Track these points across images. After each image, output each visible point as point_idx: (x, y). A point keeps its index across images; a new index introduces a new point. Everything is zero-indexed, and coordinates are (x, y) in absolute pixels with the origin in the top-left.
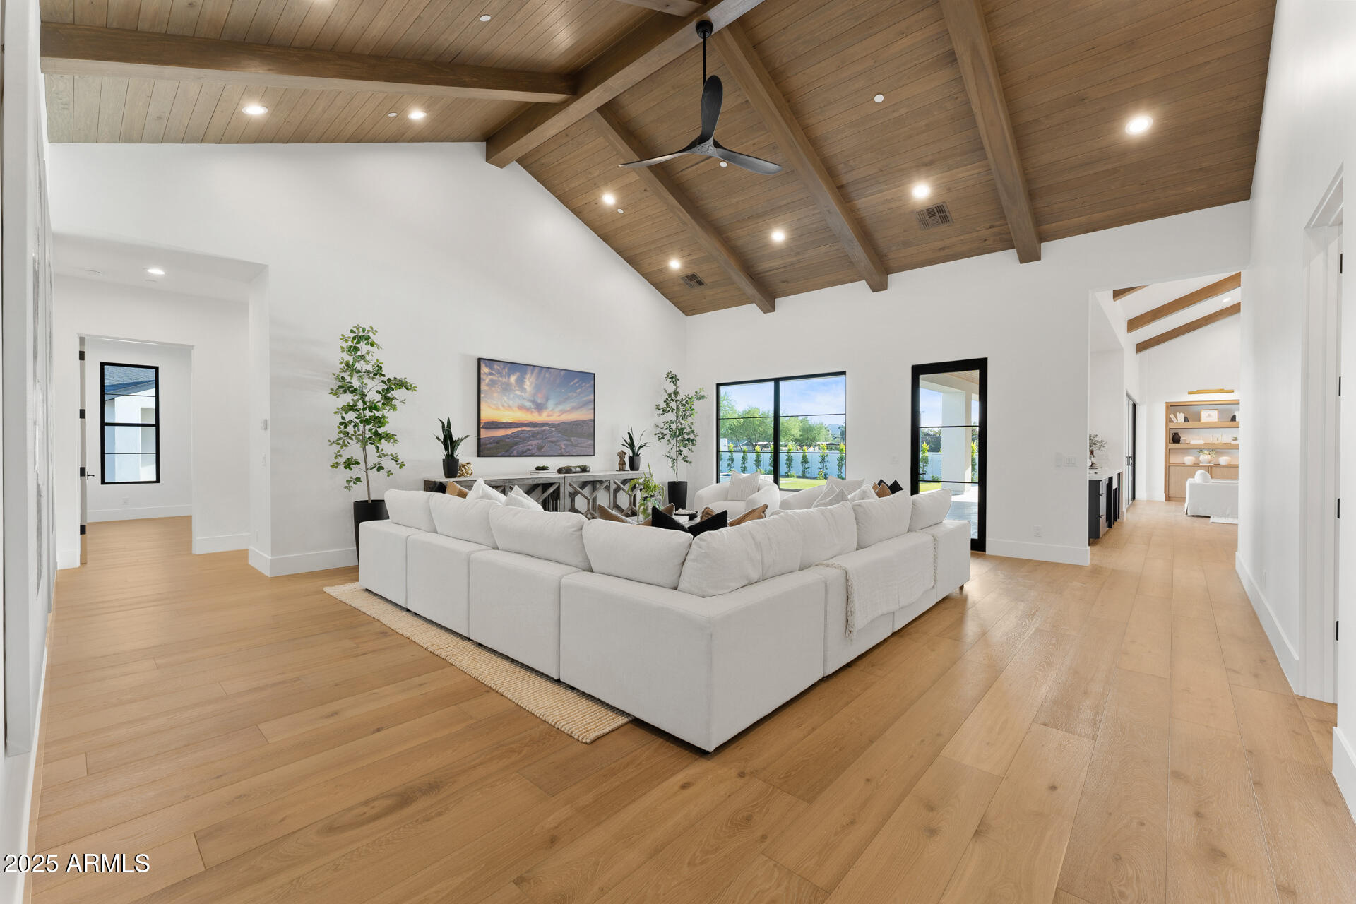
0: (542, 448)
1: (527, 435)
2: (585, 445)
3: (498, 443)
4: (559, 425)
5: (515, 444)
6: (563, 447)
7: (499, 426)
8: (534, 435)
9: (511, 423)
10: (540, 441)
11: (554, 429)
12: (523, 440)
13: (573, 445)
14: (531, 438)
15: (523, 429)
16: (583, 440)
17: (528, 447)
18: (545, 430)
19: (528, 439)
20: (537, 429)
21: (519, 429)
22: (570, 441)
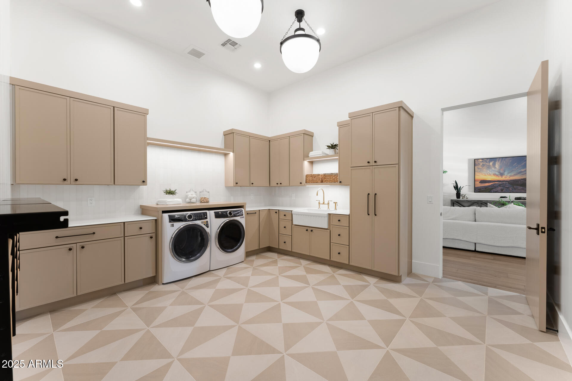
0: (503, 190)
1: (497, 185)
2: (519, 189)
3: (486, 188)
4: (509, 181)
5: (493, 189)
6: (511, 190)
7: (486, 182)
8: (500, 185)
9: (491, 181)
10: (502, 188)
11: (507, 183)
12: (495, 187)
13: (515, 189)
14: (499, 186)
15: (496, 183)
16: (519, 187)
17: (498, 190)
18: (504, 183)
19: (498, 187)
20: (501, 183)
21: (494, 183)
22: (514, 187)
